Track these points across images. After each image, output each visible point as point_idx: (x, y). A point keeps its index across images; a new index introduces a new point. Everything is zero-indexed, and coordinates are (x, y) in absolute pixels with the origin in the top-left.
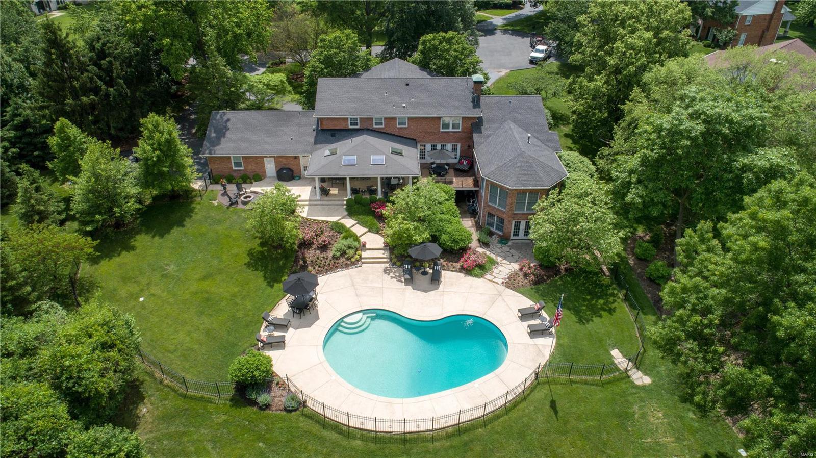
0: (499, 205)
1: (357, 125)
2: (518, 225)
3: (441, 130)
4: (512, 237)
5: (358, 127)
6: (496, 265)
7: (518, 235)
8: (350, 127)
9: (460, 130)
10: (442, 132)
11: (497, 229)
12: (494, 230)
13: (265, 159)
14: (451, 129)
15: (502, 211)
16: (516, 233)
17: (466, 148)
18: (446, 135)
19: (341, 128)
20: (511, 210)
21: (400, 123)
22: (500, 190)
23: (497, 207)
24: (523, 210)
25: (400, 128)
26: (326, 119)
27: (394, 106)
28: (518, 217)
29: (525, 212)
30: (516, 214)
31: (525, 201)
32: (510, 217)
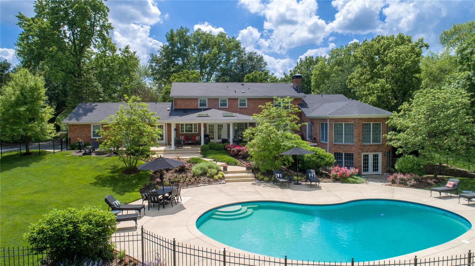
0: (346, 141)
1: (205, 106)
2: (366, 158)
4: (363, 173)
7: (368, 171)
8: (199, 107)
15: (349, 145)
16: (366, 169)
19: (192, 108)
20: (359, 141)
21: (241, 105)
22: (345, 125)
23: (343, 143)
24: (370, 142)
25: (241, 108)
26: (179, 100)
27: (235, 92)
28: (366, 149)
29: (372, 144)
30: (364, 146)
31: (370, 132)
32: (359, 151)
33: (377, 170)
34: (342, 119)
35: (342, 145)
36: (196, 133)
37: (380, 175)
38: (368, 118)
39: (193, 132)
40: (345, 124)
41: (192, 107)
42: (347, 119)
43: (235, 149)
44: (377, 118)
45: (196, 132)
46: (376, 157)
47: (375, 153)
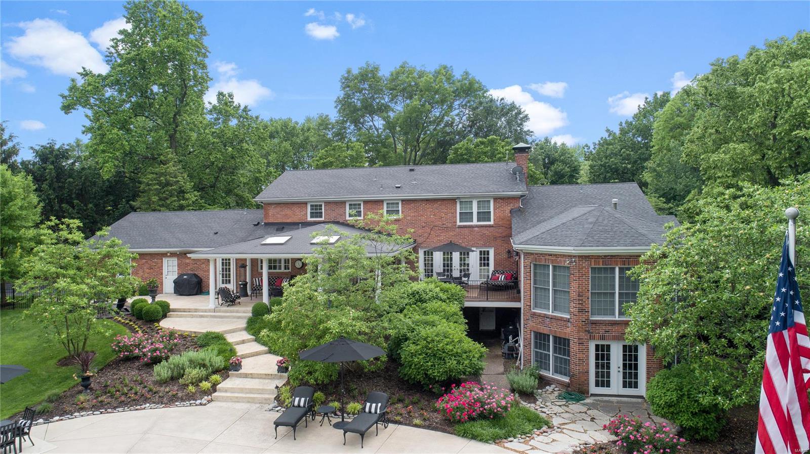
0: (555, 308)
1: (321, 217)
2: (603, 354)
3: (459, 223)
4: (593, 389)
5: (323, 219)
6: (545, 428)
7: (608, 385)
8: (309, 219)
9: (492, 223)
10: (460, 227)
11: (556, 371)
12: (550, 374)
13: (165, 260)
14: (475, 222)
15: (561, 319)
16: (603, 380)
17: (505, 256)
18: (466, 231)
19: (295, 221)
20: (581, 310)
22: (553, 270)
23: (551, 313)
24: (613, 314)
26: (272, 206)
28: (602, 332)
29: (617, 319)
30: (594, 323)
31: (613, 289)
32: (582, 335)
33: (636, 386)
34: (546, 255)
35: (548, 317)
36: (287, 271)
37: (642, 397)
38: (605, 256)
39: (283, 270)
40: (553, 266)
41: (296, 219)
42: (555, 255)
44: (631, 256)
45: (288, 269)
46: (630, 352)
47: (628, 343)
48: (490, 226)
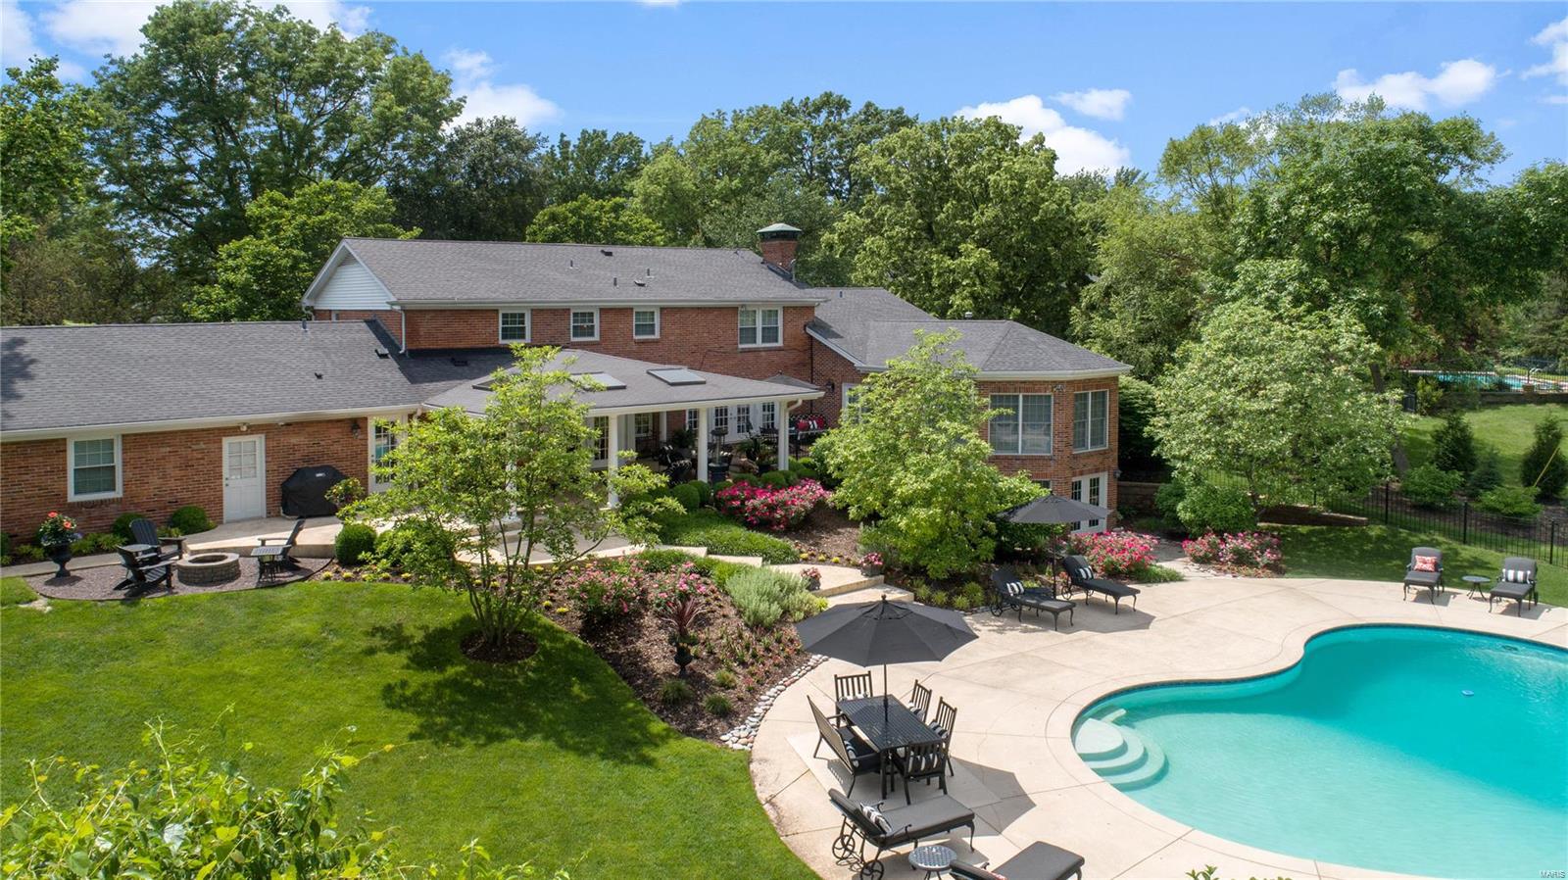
0: (1025, 447)
1: (522, 337)
3: (740, 346)
8: (501, 341)
9: (780, 343)
10: (743, 351)
13: (226, 442)
14: (759, 344)
15: (1040, 458)
18: (751, 357)
19: (474, 345)
20: (1068, 445)
21: (641, 329)
22: (1024, 401)
23: (1020, 453)
24: (1086, 445)
25: (644, 342)
26: (427, 317)
27: (615, 284)
28: (1079, 466)
29: (1089, 450)
30: (1076, 457)
31: (1086, 417)
32: (1068, 473)
34: (1017, 382)
35: (1017, 458)
38: (1085, 380)
40: (1024, 396)
41: (476, 342)
42: (1030, 382)
43: (756, 502)
46: (1095, 483)
47: (1095, 476)
48: (779, 349)
